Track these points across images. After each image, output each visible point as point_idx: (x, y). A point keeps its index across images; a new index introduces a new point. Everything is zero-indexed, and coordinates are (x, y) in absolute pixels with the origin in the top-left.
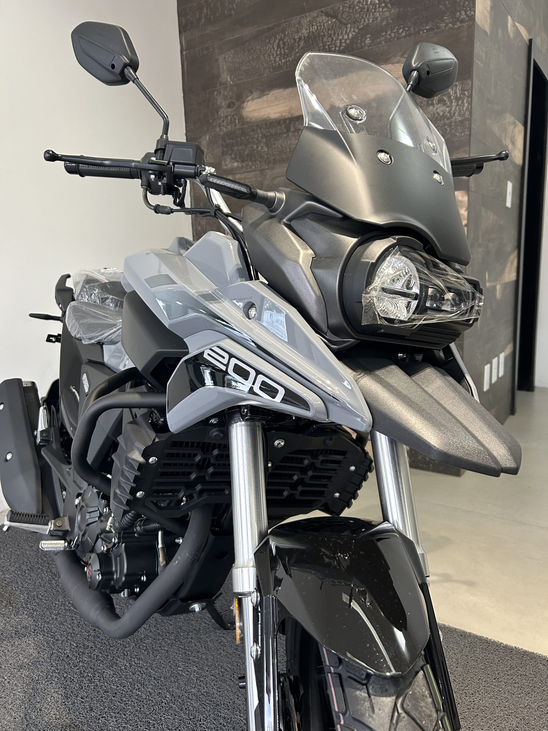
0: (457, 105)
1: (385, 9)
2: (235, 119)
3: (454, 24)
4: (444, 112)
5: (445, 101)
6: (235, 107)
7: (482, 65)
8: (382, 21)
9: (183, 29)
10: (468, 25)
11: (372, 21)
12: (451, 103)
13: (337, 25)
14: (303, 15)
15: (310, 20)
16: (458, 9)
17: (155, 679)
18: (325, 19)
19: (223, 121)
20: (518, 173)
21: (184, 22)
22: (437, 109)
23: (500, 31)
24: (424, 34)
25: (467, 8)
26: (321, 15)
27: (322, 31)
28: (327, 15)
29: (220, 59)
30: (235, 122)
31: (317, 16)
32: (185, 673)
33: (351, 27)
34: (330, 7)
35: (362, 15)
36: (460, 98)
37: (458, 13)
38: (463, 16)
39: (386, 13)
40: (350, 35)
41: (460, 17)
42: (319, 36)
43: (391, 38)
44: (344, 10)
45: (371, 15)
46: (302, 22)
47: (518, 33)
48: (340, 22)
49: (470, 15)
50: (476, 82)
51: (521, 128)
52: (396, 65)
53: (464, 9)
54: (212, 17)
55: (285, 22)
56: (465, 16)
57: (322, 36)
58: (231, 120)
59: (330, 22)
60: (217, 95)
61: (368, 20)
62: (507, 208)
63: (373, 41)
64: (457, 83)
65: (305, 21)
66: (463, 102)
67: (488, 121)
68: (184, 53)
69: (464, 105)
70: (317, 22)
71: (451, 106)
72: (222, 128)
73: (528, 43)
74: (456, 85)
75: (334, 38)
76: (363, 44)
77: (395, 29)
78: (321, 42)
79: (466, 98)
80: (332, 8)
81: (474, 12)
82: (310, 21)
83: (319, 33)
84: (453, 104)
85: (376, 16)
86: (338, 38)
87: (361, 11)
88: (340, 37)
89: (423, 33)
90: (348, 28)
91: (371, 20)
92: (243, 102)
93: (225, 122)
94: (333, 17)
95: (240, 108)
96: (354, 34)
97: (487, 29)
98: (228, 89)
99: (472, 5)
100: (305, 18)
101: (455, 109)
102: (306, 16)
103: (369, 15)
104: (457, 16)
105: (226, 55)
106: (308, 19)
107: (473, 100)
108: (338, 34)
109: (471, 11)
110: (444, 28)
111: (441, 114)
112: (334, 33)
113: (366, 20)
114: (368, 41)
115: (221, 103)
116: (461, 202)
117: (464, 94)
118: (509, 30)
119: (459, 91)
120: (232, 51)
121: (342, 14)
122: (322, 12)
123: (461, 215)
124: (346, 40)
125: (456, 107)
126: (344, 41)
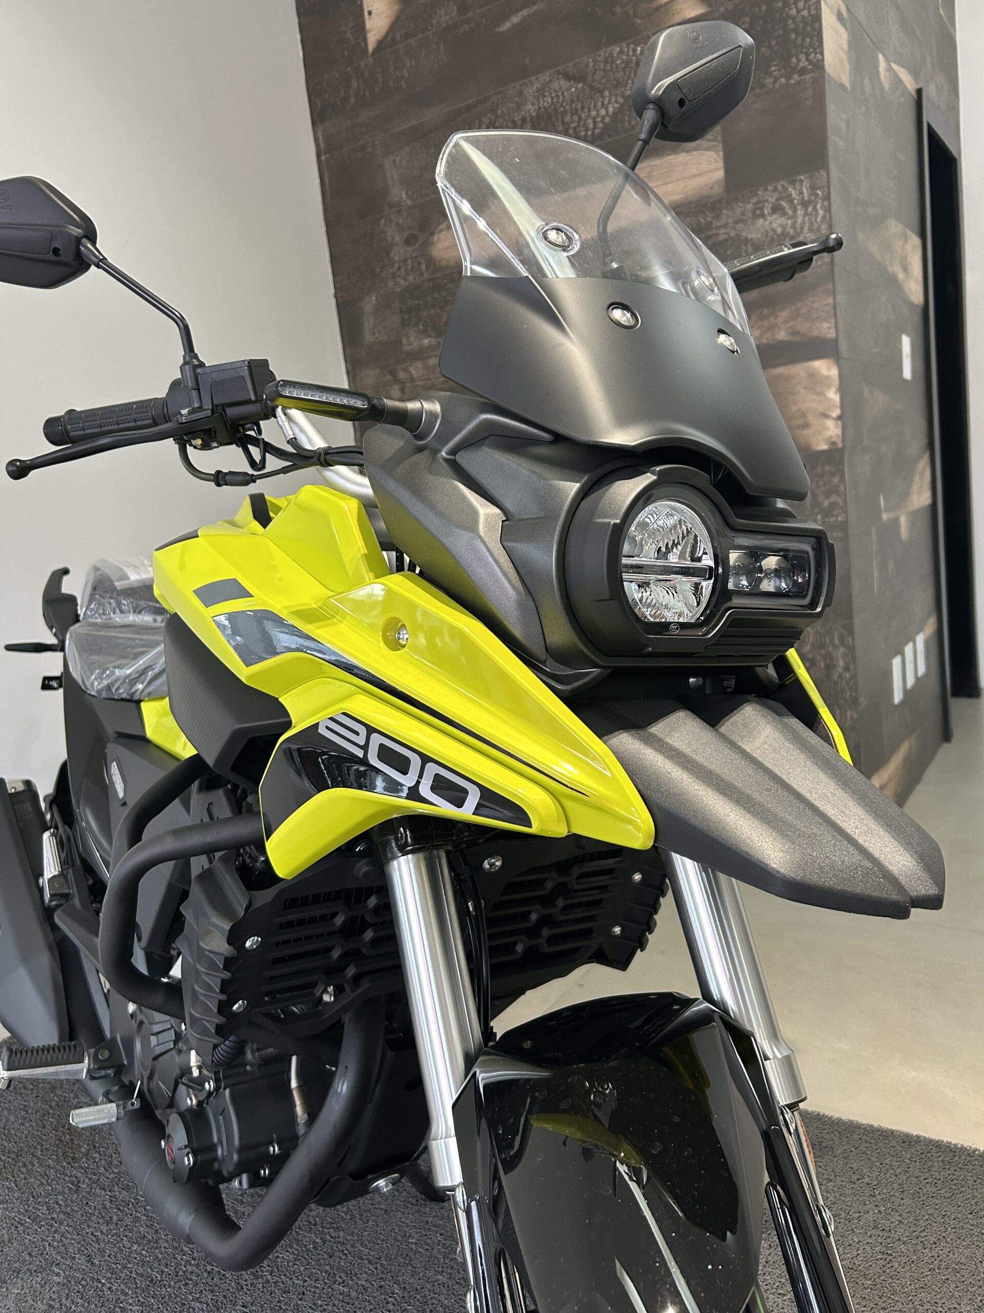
0: (806, 214)
2: (420, 264)
3: (788, 78)
4: (784, 228)
5: (784, 209)
6: (419, 243)
7: (842, 144)
9: (318, 116)
10: (813, 78)
12: (795, 210)
13: (586, 93)
14: (526, 81)
15: (538, 88)
16: (794, 51)
17: (369, 1262)
18: (565, 85)
19: (399, 268)
20: (917, 319)
21: (319, 106)
22: (771, 223)
23: (867, 81)
25: (808, 50)
26: (559, 79)
27: (562, 106)
28: (568, 77)
29: (387, 163)
30: (420, 269)
31: (550, 81)
32: (422, 1248)
33: (611, 96)
34: (571, 64)
35: (627, 73)
36: (810, 202)
37: (794, 60)
38: (803, 63)
40: (611, 109)
41: (798, 65)
42: (556, 115)
44: (597, 67)
46: (525, 92)
47: (897, 81)
48: (591, 87)
49: (815, 60)
50: (835, 173)
51: (916, 241)
52: (695, 153)
53: (804, 50)
54: (367, 94)
55: (496, 94)
56: (807, 63)
57: (561, 113)
58: (413, 267)
59: (573, 90)
60: (385, 225)
62: (905, 381)
64: (802, 177)
65: (531, 91)
66: (815, 208)
67: (860, 236)
68: (323, 158)
69: (817, 214)
70: (552, 91)
71: (794, 217)
72: (397, 280)
73: (915, 96)
74: (801, 181)
75: (583, 115)
78: (560, 124)
79: (820, 201)
80: (575, 65)
81: (822, 54)
82: (538, 90)
83: (556, 110)
84: (799, 212)
86: (589, 116)
87: (626, 67)
88: (594, 113)
90: (606, 96)
92: (432, 234)
93: (403, 270)
94: (577, 79)
95: (427, 244)
96: (617, 106)
97: (846, 80)
98: (405, 214)
99: (817, 43)
100: (529, 85)
101: (803, 222)
102: (530, 81)
104: (792, 64)
105: (397, 155)
106: (535, 87)
107: (833, 204)
108: (589, 109)
109: (816, 53)
111: (779, 230)
112: (583, 108)
115: (393, 238)
116: (827, 378)
117: (817, 195)
118: (882, 77)
119: (807, 189)
120: (407, 149)
121: (594, 74)
122: (558, 72)
123: (829, 400)
124: (603, 118)
125: (804, 217)
126: (599, 119)
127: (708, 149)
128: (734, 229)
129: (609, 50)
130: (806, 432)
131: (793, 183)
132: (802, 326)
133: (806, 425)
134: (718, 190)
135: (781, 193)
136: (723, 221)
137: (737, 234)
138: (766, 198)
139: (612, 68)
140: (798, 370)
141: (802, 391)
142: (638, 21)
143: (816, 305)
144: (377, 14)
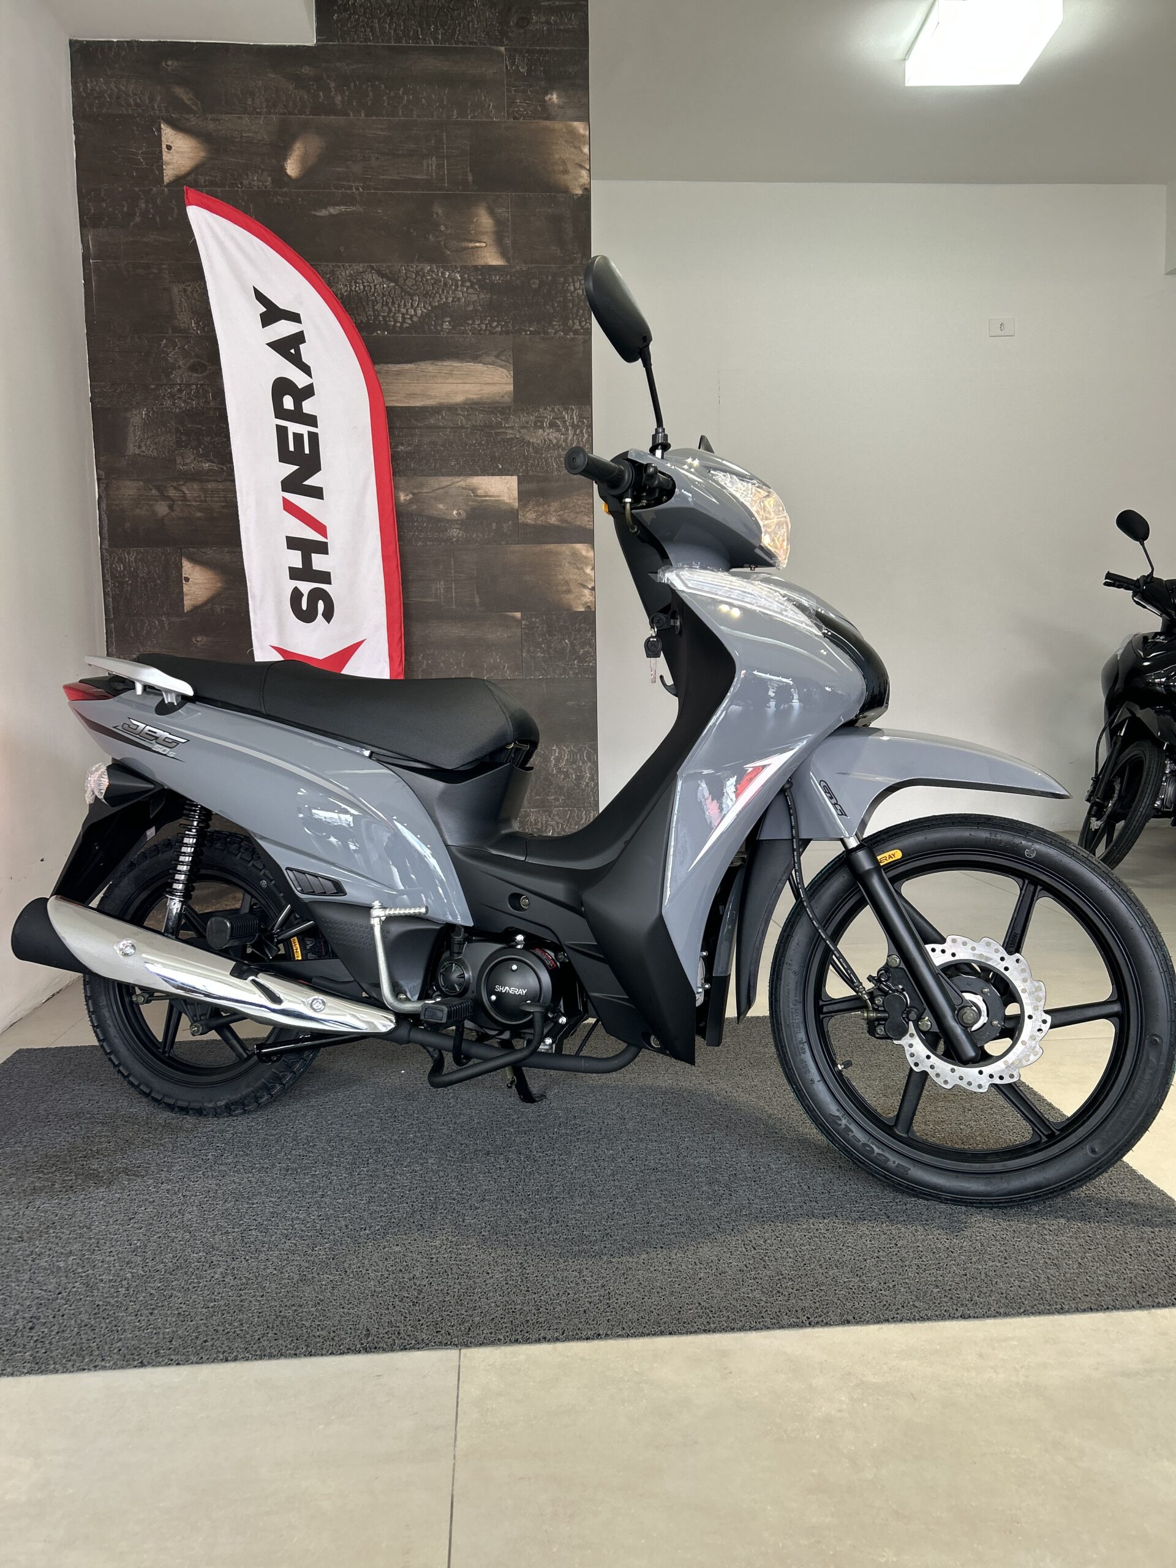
0: (575, 434)
1: (471, 291)
2: (206, 392)
3: (566, 334)
4: (558, 440)
5: (559, 426)
6: (207, 372)
8: (467, 304)
9: (87, 221)
10: (584, 339)
11: (453, 301)
12: (568, 430)
13: (397, 292)
14: (340, 264)
16: (571, 315)
18: (377, 280)
19: (180, 391)
21: (92, 211)
22: (548, 434)
24: (528, 337)
25: (581, 318)
26: (371, 272)
27: (373, 295)
28: (381, 274)
29: (176, 289)
30: (206, 397)
31: (364, 272)
33: (419, 301)
34: (385, 265)
35: (436, 289)
36: (578, 426)
37: (571, 321)
38: (577, 327)
39: (472, 296)
40: (419, 312)
41: (573, 327)
42: (368, 301)
43: (479, 331)
44: (409, 275)
45: (451, 292)
46: (338, 273)
48: (403, 290)
49: (586, 327)
52: (489, 366)
53: (578, 318)
54: (158, 219)
56: (580, 328)
57: (373, 301)
58: (197, 392)
59: (385, 286)
60: (166, 346)
61: (447, 299)
63: (454, 328)
64: (573, 407)
65: (343, 274)
66: (581, 431)
68: (91, 261)
69: (583, 436)
70: (364, 281)
71: (566, 434)
72: (176, 401)
74: (573, 410)
75: (393, 309)
76: (439, 328)
77: (485, 319)
78: (371, 309)
79: (585, 427)
80: (388, 267)
82: (351, 275)
83: (368, 297)
84: (570, 431)
85: (458, 296)
86: (399, 311)
87: (435, 283)
88: (403, 310)
89: (526, 334)
90: (416, 300)
91: (450, 299)
93: (184, 393)
94: (390, 280)
95: (217, 375)
96: (425, 311)
98: (192, 341)
100: (341, 268)
101: (573, 439)
102: (343, 266)
103: (448, 292)
104: (568, 325)
106: (346, 271)
108: (399, 306)
109: (586, 323)
110: (553, 335)
111: (555, 441)
112: (393, 303)
113: (443, 297)
114: (446, 325)
115: (176, 360)
116: (586, 558)
117: (583, 423)
119: (577, 417)
121: (405, 280)
122: (372, 268)
123: (587, 574)
124: (412, 316)
125: (573, 437)
126: (408, 317)
127: (501, 367)
128: (520, 432)
129: (421, 265)
130: (568, 596)
131: (566, 409)
132: (569, 516)
133: (569, 591)
134: (507, 399)
135: (556, 414)
136: (510, 425)
137: (521, 436)
138: (545, 415)
139: (422, 280)
140: (565, 549)
141: (567, 565)
142: (448, 253)
143: (579, 502)
144: (177, 152)
